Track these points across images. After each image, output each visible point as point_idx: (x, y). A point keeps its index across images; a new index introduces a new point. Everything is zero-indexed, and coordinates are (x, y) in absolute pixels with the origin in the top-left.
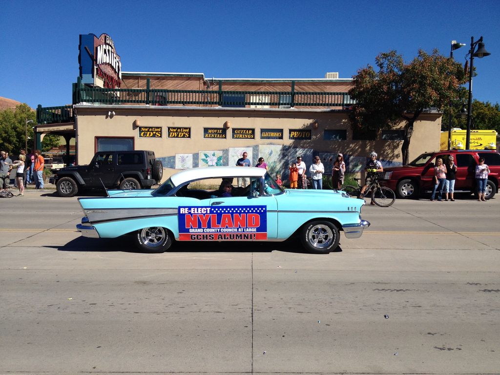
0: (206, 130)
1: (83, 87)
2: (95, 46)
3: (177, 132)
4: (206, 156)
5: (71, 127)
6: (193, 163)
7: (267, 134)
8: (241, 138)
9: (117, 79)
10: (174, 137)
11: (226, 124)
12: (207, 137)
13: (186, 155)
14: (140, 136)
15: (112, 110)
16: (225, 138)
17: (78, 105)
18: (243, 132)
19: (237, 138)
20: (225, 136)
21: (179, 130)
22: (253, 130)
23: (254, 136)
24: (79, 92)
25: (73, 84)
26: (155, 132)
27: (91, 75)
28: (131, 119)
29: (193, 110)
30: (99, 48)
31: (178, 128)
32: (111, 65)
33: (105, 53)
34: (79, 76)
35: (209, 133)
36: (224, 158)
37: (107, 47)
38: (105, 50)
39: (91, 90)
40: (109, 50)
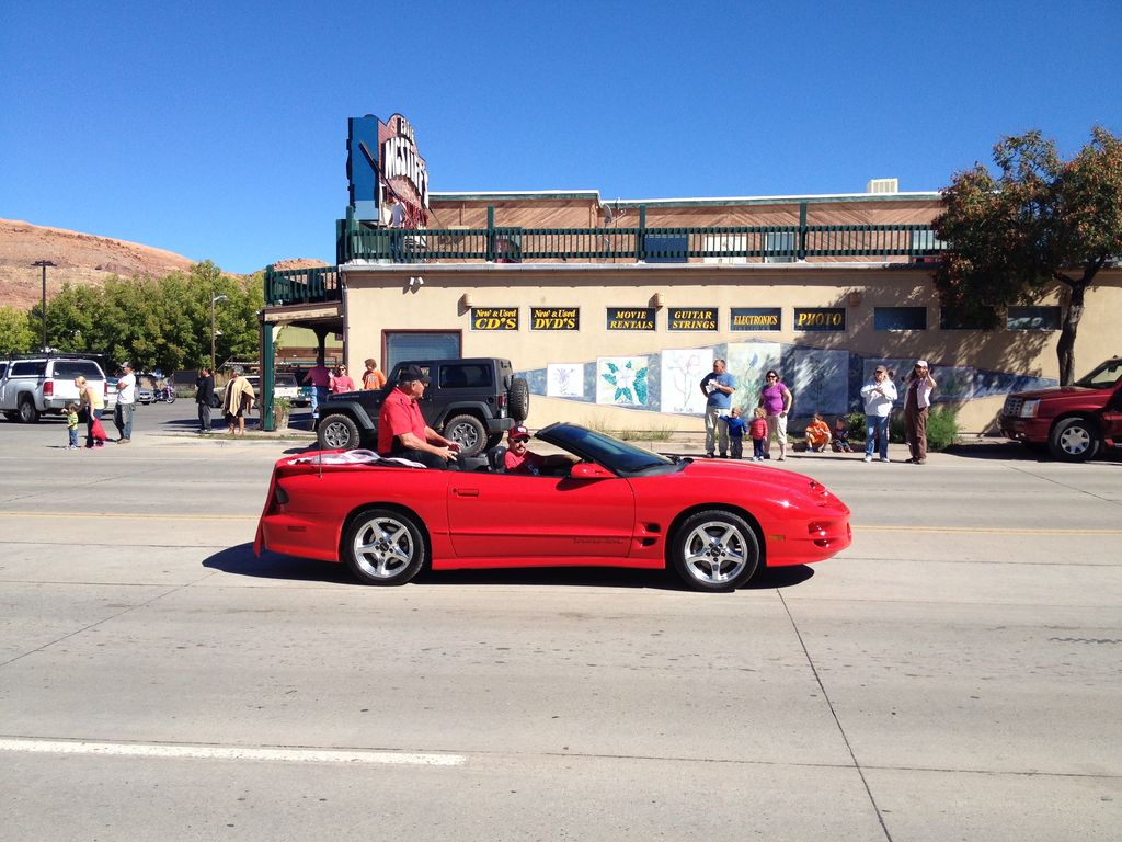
0: (612, 312)
1: (357, 228)
2: (381, 141)
3: (550, 317)
4: (613, 368)
5: (333, 311)
6: (585, 384)
7: (744, 321)
8: (687, 329)
9: (420, 208)
10: (545, 328)
11: (655, 299)
12: (614, 329)
13: (567, 368)
14: (474, 328)
15: (416, 274)
16: (654, 328)
17: (347, 266)
18: (692, 315)
19: (678, 329)
20: (654, 325)
21: (554, 314)
22: (715, 311)
23: (716, 325)
24: (350, 238)
25: (338, 221)
26: (505, 319)
27: (373, 202)
28: (456, 293)
29: (586, 271)
30: (387, 144)
31: (552, 310)
32: (409, 179)
33: (399, 154)
34: (348, 204)
35: (620, 319)
36: (652, 372)
37: (403, 143)
38: (399, 149)
39: (375, 234)
40: (405, 148)
